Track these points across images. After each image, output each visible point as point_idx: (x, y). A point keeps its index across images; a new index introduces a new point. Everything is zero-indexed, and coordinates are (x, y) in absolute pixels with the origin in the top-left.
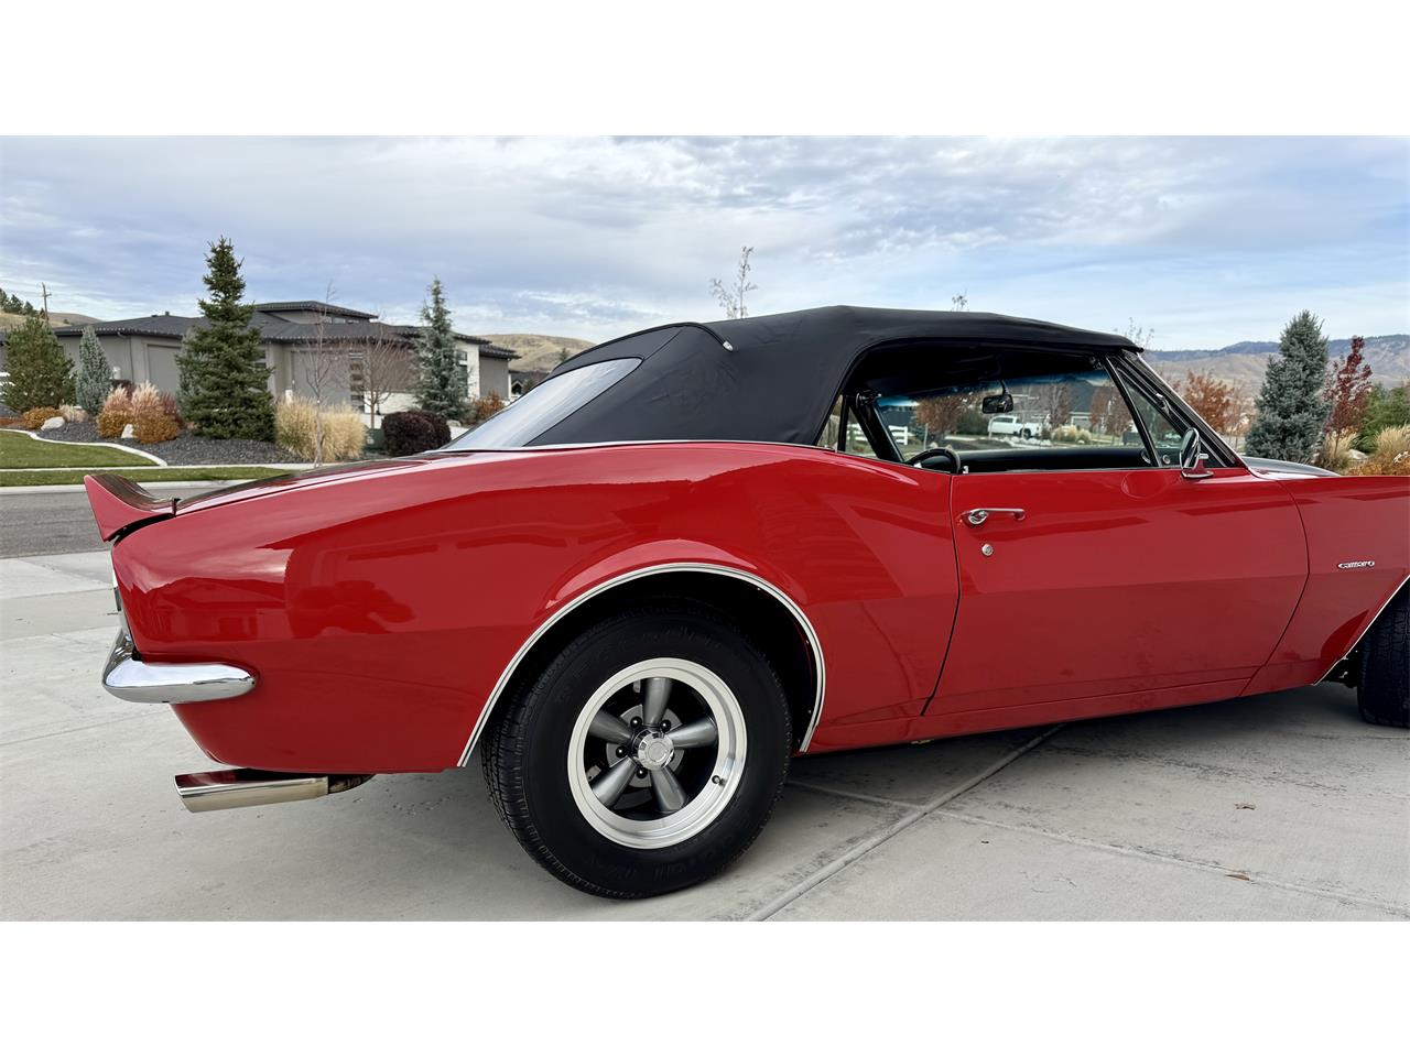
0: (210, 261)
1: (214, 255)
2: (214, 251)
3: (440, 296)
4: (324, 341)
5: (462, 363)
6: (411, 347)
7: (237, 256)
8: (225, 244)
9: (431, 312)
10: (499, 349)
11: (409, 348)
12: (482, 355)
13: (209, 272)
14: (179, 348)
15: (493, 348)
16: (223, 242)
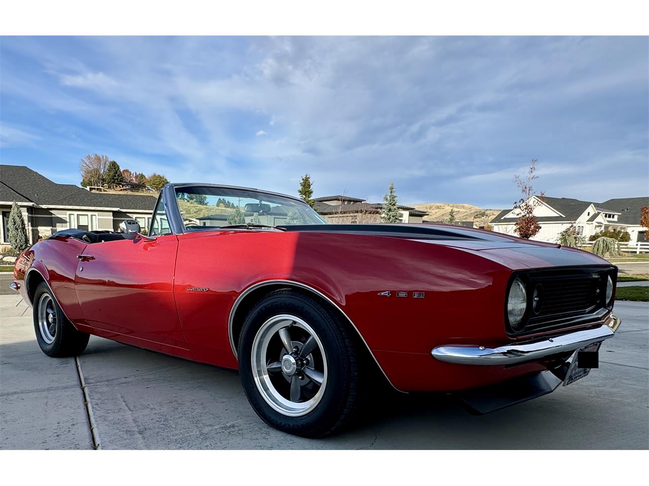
0: (301, 184)
1: (303, 181)
2: (303, 180)
3: (393, 190)
4: (341, 212)
5: (400, 218)
6: (377, 213)
7: (311, 181)
8: (308, 176)
9: (388, 197)
10: (419, 212)
11: (376, 214)
12: (411, 215)
13: (300, 188)
14: (286, 219)
15: (416, 211)
16: (307, 176)
